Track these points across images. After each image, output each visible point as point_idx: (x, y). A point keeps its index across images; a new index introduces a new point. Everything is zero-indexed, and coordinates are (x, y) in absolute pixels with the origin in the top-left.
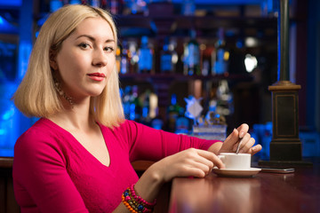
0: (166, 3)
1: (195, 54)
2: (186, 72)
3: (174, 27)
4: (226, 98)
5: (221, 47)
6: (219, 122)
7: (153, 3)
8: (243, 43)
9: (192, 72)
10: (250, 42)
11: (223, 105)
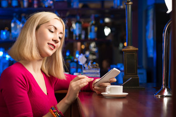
0: (64, 1)
1: (79, 29)
2: (74, 38)
3: (68, 14)
4: (94, 50)
5: (93, 24)
6: (95, 66)
7: (57, 1)
8: (104, 20)
9: (78, 38)
10: (107, 20)
11: (93, 53)
